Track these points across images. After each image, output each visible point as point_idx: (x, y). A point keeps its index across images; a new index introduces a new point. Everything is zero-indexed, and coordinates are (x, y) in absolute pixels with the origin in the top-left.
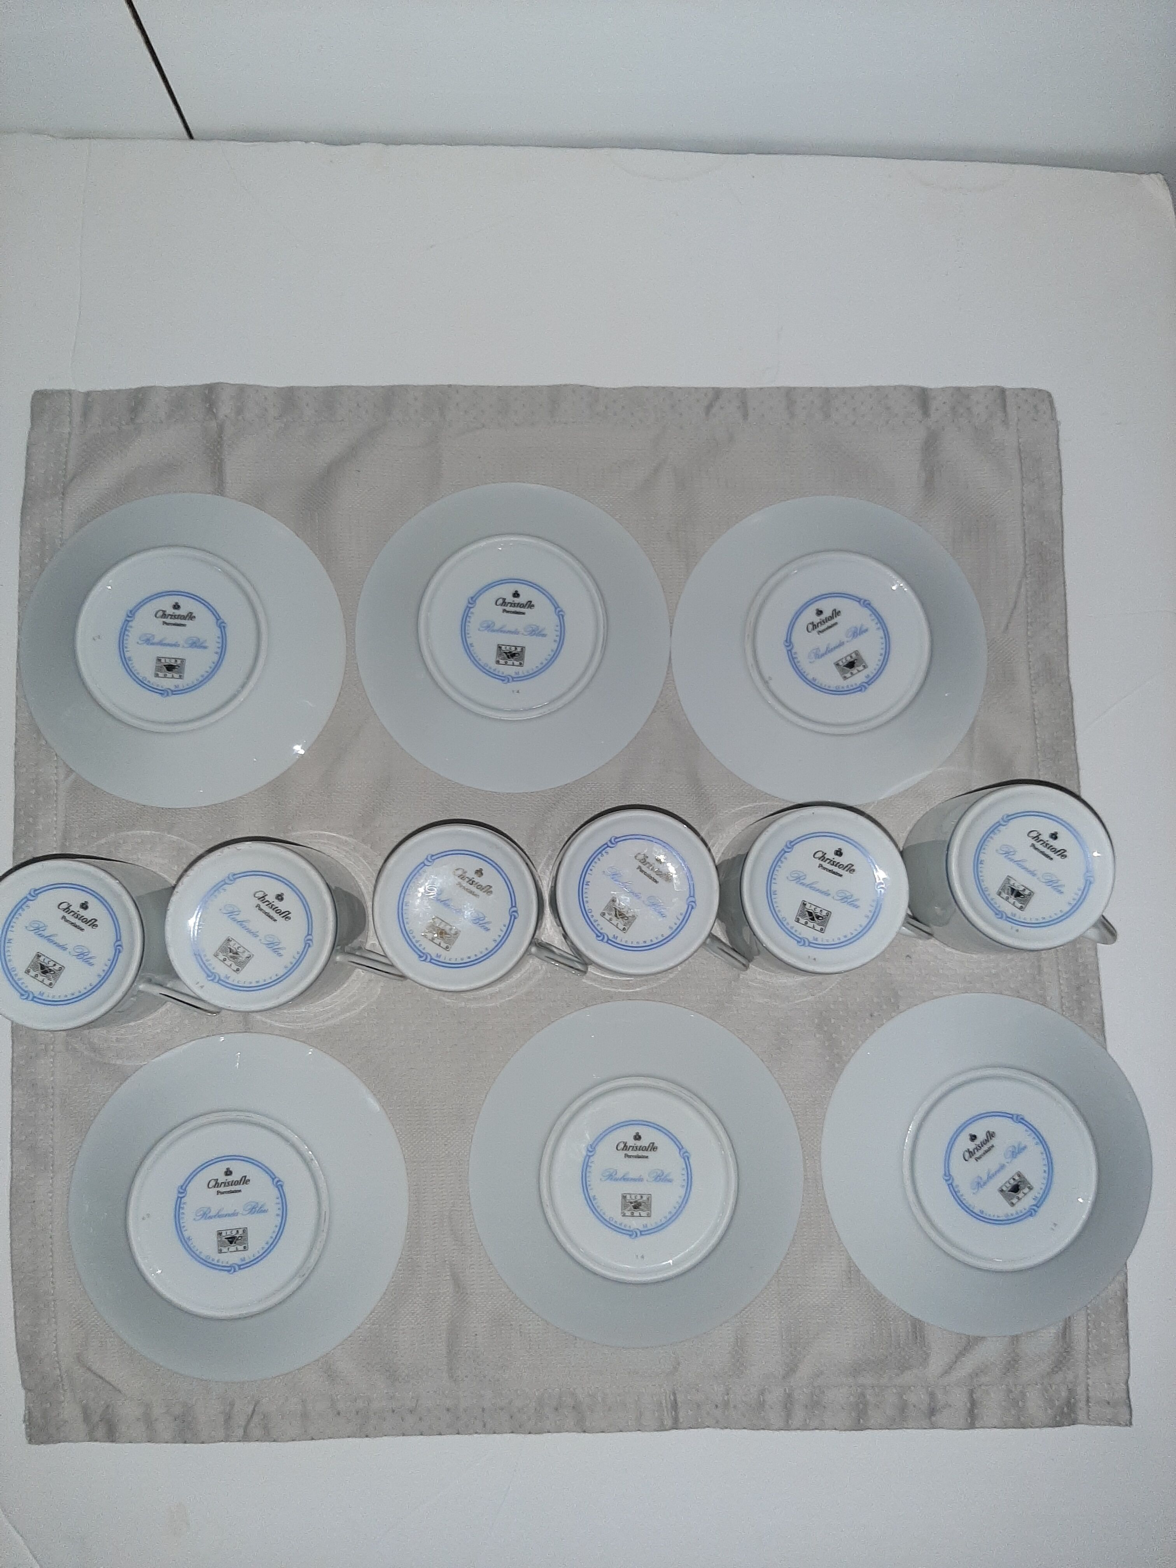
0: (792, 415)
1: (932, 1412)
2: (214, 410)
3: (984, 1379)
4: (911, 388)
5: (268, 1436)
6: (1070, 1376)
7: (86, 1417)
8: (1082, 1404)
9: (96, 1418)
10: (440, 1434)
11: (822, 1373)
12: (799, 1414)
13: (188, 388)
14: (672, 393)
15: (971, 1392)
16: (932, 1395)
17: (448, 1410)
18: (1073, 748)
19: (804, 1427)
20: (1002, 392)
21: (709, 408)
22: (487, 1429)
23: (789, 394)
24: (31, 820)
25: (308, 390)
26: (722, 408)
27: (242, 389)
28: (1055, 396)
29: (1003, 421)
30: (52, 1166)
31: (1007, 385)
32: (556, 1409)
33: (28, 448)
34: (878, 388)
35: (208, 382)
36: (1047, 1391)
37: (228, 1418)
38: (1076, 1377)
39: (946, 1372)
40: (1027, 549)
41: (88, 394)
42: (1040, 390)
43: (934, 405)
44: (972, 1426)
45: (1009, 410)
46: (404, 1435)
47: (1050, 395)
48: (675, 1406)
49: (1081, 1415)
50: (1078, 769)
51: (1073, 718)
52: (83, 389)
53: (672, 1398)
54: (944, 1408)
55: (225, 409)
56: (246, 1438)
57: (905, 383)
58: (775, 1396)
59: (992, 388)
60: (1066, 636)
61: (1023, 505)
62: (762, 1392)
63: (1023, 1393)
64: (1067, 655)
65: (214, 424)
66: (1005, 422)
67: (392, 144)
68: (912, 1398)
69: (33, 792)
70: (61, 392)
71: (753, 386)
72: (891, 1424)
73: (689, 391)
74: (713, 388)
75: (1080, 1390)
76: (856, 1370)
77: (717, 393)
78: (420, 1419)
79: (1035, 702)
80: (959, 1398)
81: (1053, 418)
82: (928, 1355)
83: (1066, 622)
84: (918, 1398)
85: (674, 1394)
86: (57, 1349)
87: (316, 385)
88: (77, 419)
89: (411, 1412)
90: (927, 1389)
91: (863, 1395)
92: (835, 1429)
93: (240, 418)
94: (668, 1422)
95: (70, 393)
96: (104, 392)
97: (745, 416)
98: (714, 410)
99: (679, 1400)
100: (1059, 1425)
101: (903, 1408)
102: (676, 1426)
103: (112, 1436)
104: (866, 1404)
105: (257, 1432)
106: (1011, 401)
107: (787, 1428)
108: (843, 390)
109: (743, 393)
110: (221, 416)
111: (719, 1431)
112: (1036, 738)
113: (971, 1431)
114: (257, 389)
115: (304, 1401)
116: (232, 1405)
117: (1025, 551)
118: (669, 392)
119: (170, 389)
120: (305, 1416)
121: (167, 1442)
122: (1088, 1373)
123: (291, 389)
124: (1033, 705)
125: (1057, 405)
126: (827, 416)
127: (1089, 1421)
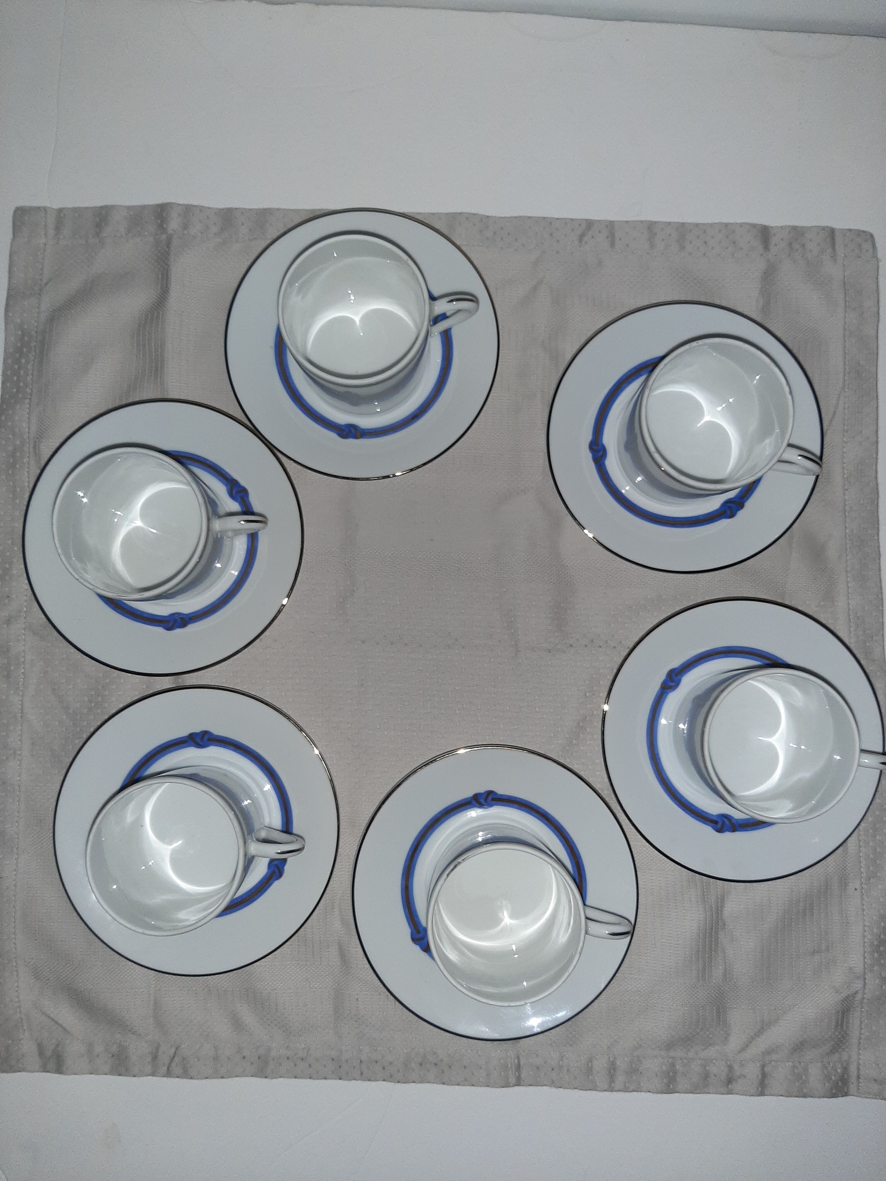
0: (652, 246)
1: (730, 1081)
2: (165, 226)
3: (774, 1057)
4: (754, 226)
5: (186, 1074)
6: (845, 1057)
7: (41, 1053)
8: (853, 1079)
9: (48, 1053)
10: (325, 1078)
11: (641, 1046)
12: (620, 1078)
13: (144, 207)
14: (551, 223)
15: (763, 1067)
16: (730, 1068)
17: (333, 1060)
18: (876, 538)
19: (626, 1090)
20: (832, 232)
21: (581, 237)
22: (363, 1077)
23: (651, 227)
24: (7, 566)
25: (243, 211)
26: (593, 237)
27: (188, 209)
28: (876, 237)
29: (832, 257)
30: (17, 848)
31: (836, 225)
32: (421, 1065)
33: (11, 256)
34: (726, 225)
35: (159, 202)
36: (826, 1068)
37: (155, 1057)
38: (850, 1057)
39: (743, 1049)
40: (847, 367)
41: (60, 210)
42: (864, 232)
43: (774, 240)
44: (762, 1094)
45: (837, 246)
46: (296, 1077)
47: (872, 236)
48: (518, 1067)
49: (853, 1088)
50: (880, 555)
51: (878, 512)
52: (56, 206)
53: (516, 1061)
54: (739, 1077)
55: (174, 224)
56: (169, 1074)
57: (750, 221)
58: (600, 1064)
59: (824, 228)
60: (877, 442)
61: (845, 330)
62: (590, 1060)
63: (806, 1070)
64: (877, 459)
65: (164, 237)
66: (834, 257)
67: (322, 4)
68: (713, 1069)
69: (9, 542)
70: (39, 208)
71: (621, 219)
72: (695, 1090)
73: (566, 222)
74: (586, 220)
75: (853, 1068)
76: (670, 1045)
77: (590, 224)
78: (310, 1066)
79: (846, 497)
80: (752, 1071)
81: (875, 256)
82: (728, 1035)
83: (877, 431)
84: (718, 1069)
85: (518, 1058)
86: (18, 997)
87: (251, 207)
88: (51, 232)
89: (303, 1059)
90: (726, 1062)
91: (673, 1065)
92: (650, 1092)
93: (186, 232)
94: (512, 1080)
95: (45, 209)
96: (75, 210)
97: (613, 245)
98: (586, 239)
99: (522, 1063)
100: (834, 1096)
101: (706, 1076)
102: (518, 1083)
103: (59, 1070)
104: (675, 1073)
105: (178, 1070)
106: (839, 239)
107: (611, 1089)
108: (697, 225)
109: (611, 226)
110: (170, 231)
111: (554, 1090)
112: (846, 527)
113: (762, 1098)
114: (201, 209)
115: (216, 1048)
116: (158, 1048)
117: (845, 369)
118: (548, 222)
119: (129, 208)
120: (216, 1058)
121: (106, 1074)
122: (860, 1054)
123: (230, 210)
124: (845, 501)
125: (878, 245)
126: (682, 248)
127: (859, 1094)
